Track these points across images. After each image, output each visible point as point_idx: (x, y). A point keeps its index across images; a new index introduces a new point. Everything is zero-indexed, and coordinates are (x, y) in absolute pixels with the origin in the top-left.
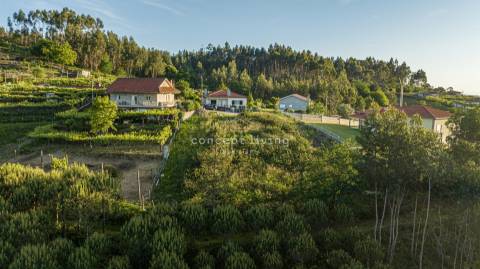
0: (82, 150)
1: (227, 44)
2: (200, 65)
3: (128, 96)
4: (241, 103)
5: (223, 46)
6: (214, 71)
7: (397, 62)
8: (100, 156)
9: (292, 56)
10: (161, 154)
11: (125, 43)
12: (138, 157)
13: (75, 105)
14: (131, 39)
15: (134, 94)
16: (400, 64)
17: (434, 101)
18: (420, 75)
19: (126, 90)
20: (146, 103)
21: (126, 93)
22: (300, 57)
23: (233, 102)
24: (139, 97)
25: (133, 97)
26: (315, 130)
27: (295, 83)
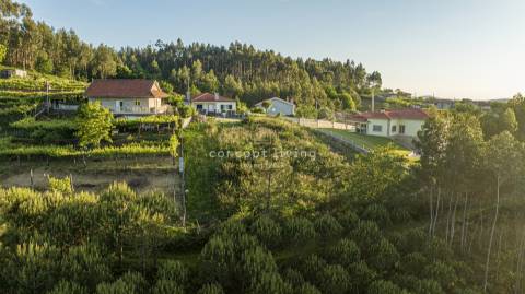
0: (71, 167)
1: (179, 40)
2: (155, 64)
3: (112, 101)
4: (230, 107)
5: (176, 43)
6: (174, 71)
7: (353, 63)
8: (101, 172)
9: (257, 56)
10: (175, 167)
11: (64, 37)
12: (148, 171)
13: (28, 113)
14: (72, 32)
15: (119, 98)
16: (356, 65)
17: (394, 103)
18: (376, 77)
19: (110, 94)
20: (136, 109)
21: (108, 98)
22: (266, 56)
23: (222, 107)
24: (126, 103)
25: (118, 102)
26: (324, 134)
27: (268, 86)
